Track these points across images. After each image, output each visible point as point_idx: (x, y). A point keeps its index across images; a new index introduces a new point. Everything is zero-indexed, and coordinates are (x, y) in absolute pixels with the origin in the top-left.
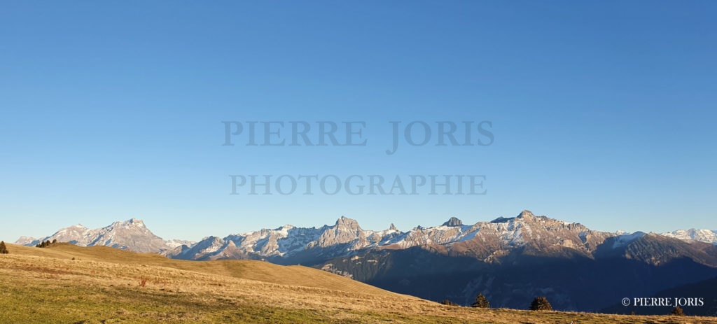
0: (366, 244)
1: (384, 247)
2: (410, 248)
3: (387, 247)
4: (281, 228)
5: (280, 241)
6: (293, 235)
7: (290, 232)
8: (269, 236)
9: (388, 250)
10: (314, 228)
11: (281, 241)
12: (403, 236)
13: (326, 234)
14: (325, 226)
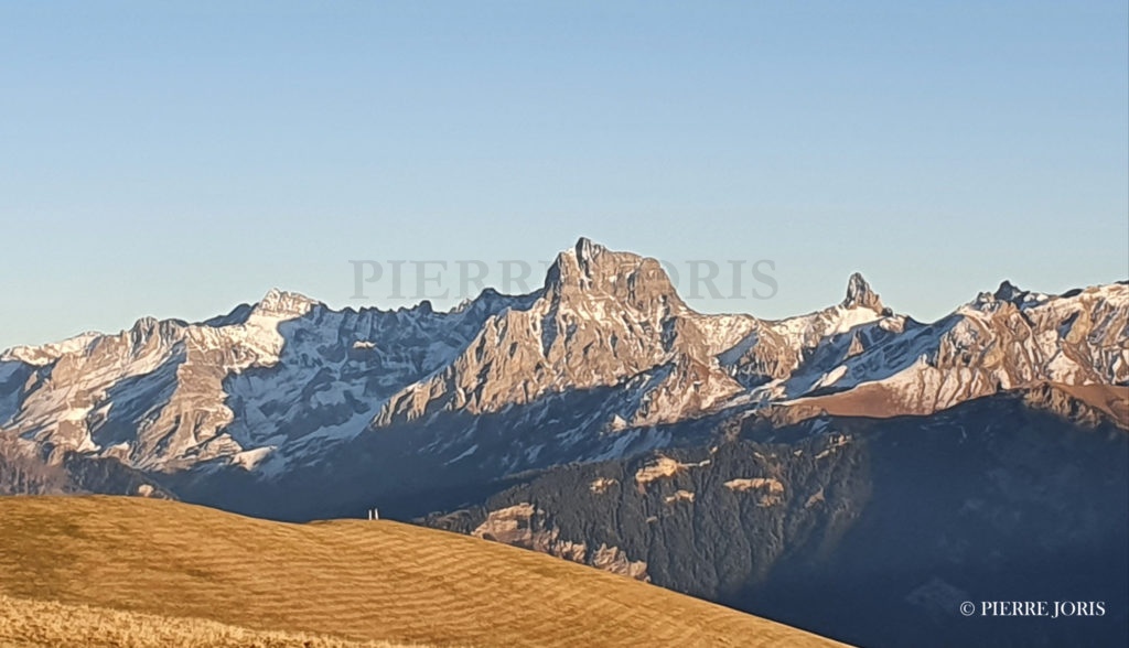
0: (716, 391)
1: (816, 406)
2: (960, 405)
3: (837, 405)
4: (241, 315)
5: (239, 383)
6: (310, 349)
7: (295, 333)
8: (177, 359)
9: (836, 423)
10: (426, 305)
11: (245, 384)
12: (921, 340)
13: (493, 339)
14: (488, 294)
